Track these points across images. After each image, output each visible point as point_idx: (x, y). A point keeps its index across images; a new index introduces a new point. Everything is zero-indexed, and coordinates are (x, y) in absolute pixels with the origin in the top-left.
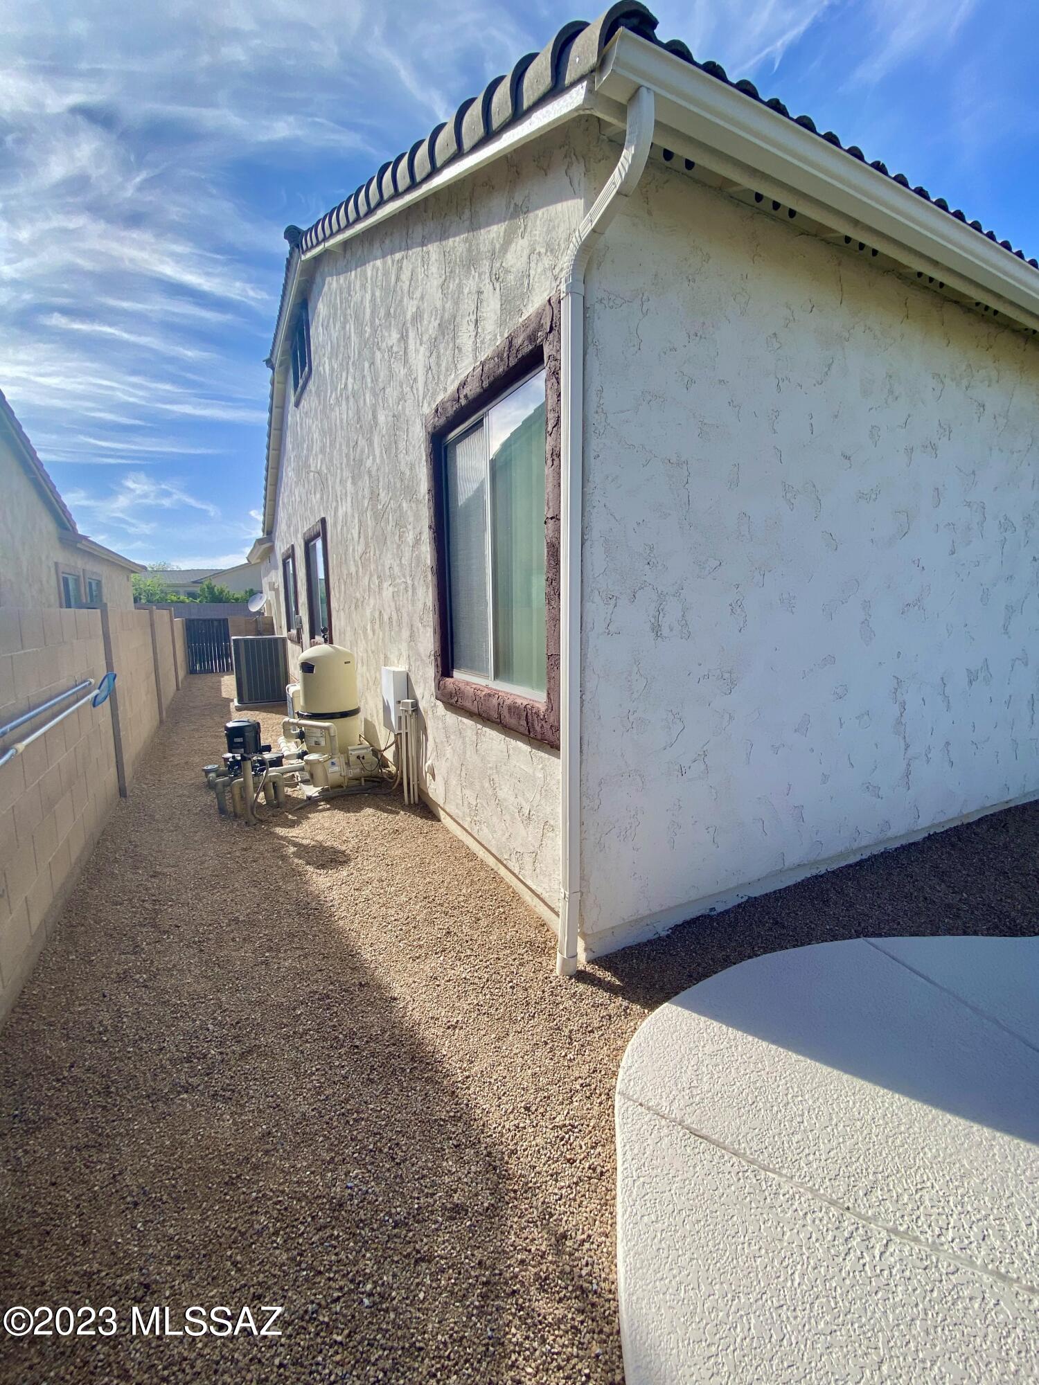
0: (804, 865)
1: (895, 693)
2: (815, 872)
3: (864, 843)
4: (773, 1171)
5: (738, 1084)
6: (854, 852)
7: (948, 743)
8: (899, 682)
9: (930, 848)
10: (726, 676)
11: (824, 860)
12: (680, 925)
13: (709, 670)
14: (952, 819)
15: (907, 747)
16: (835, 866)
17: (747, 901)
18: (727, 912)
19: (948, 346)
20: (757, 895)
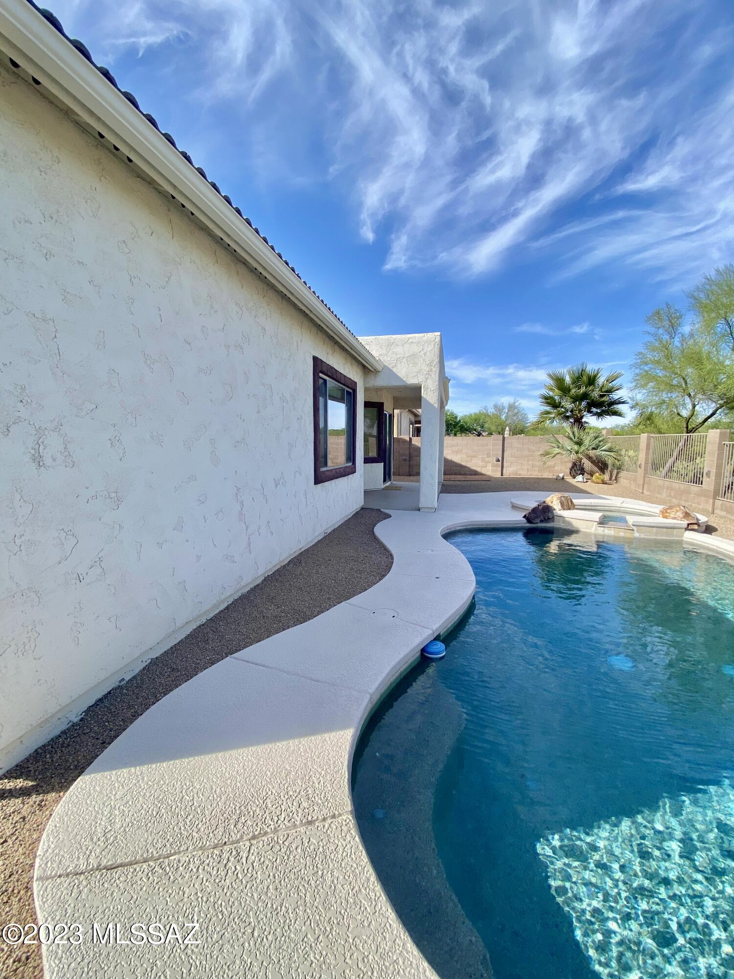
0: (190, 621)
1: (237, 496)
2: (198, 623)
3: (228, 594)
4: (175, 854)
5: (145, 806)
6: (223, 602)
7: (269, 522)
8: (238, 489)
9: (266, 585)
10: (113, 495)
11: (203, 613)
12: (93, 706)
13: (97, 492)
14: (276, 565)
15: (247, 527)
16: (212, 615)
17: (151, 663)
18: (134, 677)
19: (242, 288)
20: (158, 655)
